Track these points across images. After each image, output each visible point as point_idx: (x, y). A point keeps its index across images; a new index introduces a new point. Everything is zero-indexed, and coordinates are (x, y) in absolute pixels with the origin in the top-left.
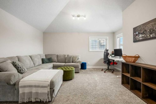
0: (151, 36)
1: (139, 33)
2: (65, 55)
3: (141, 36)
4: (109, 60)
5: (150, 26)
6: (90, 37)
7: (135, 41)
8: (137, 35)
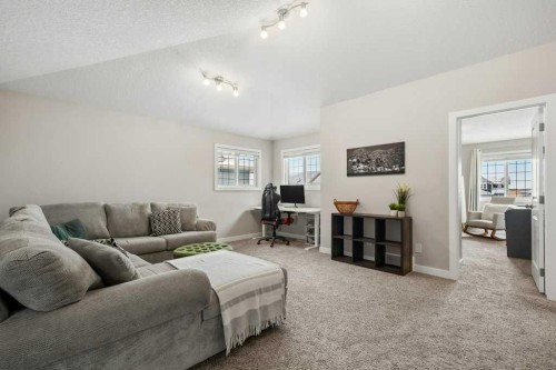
0: (379, 169)
1: (358, 161)
2: (142, 207)
3: (362, 166)
4: (279, 213)
5: (376, 154)
6: (217, 145)
7: (351, 173)
8: (354, 163)
